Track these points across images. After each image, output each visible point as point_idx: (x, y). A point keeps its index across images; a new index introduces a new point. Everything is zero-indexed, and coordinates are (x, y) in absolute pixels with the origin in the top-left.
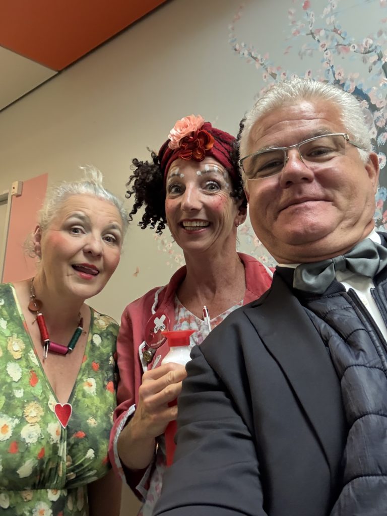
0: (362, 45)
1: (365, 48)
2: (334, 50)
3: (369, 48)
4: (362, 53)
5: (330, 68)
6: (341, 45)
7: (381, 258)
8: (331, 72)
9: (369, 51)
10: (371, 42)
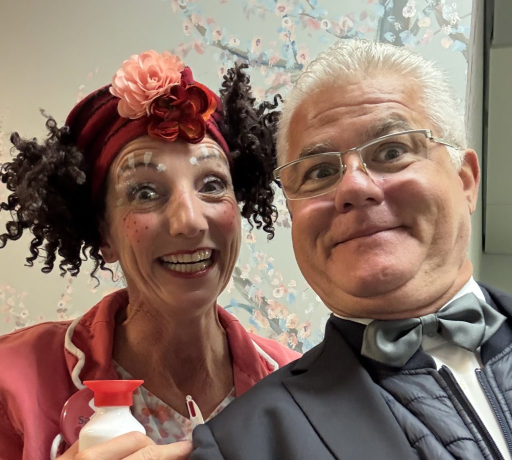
0: (338, 25)
1: (342, 31)
2: (297, 19)
3: (348, 32)
4: (337, 36)
5: (289, 43)
6: (307, 15)
7: (487, 323)
8: (291, 51)
9: (346, 35)
10: (350, 23)
